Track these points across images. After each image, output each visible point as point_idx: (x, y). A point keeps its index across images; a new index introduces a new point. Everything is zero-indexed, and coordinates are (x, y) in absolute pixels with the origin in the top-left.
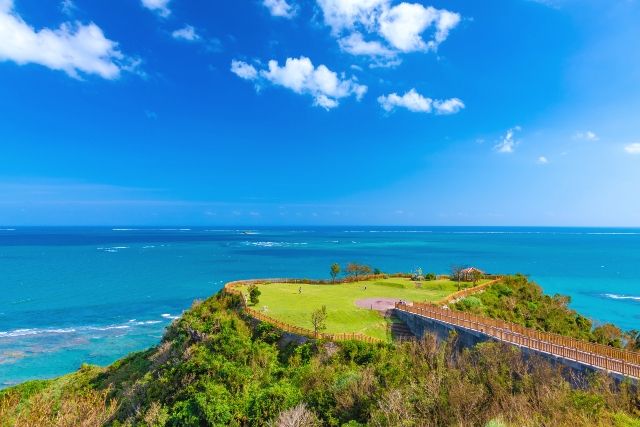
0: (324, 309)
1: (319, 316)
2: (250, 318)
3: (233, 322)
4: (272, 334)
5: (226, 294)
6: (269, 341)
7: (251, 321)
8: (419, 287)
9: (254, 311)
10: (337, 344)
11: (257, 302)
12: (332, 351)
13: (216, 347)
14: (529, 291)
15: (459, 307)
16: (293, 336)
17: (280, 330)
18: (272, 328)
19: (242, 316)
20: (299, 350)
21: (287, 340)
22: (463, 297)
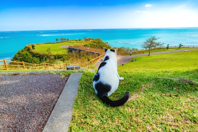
0: (50, 48)
1: (48, 50)
2: (32, 52)
3: (26, 54)
4: (38, 55)
5: (27, 47)
6: (37, 57)
7: (32, 53)
8: (77, 42)
9: (33, 51)
10: (54, 56)
11: (34, 48)
12: (52, 57)
13: (22, 60)
14: (100, 42)
15: (84, 46)
16: (43, 55)
17: (40, 54)
18: (37, 54)
19: (30, 52)
20: (44, 58)
21: (42, 56)
22: (86, 44)
